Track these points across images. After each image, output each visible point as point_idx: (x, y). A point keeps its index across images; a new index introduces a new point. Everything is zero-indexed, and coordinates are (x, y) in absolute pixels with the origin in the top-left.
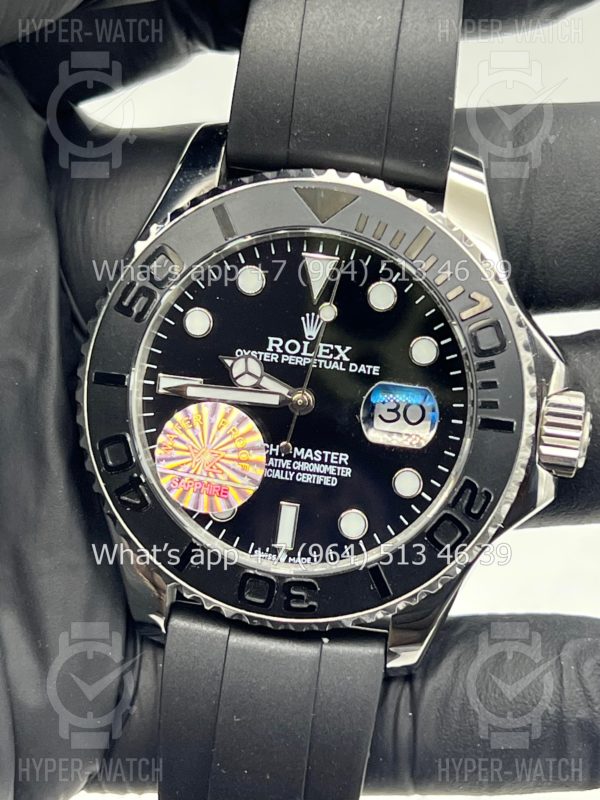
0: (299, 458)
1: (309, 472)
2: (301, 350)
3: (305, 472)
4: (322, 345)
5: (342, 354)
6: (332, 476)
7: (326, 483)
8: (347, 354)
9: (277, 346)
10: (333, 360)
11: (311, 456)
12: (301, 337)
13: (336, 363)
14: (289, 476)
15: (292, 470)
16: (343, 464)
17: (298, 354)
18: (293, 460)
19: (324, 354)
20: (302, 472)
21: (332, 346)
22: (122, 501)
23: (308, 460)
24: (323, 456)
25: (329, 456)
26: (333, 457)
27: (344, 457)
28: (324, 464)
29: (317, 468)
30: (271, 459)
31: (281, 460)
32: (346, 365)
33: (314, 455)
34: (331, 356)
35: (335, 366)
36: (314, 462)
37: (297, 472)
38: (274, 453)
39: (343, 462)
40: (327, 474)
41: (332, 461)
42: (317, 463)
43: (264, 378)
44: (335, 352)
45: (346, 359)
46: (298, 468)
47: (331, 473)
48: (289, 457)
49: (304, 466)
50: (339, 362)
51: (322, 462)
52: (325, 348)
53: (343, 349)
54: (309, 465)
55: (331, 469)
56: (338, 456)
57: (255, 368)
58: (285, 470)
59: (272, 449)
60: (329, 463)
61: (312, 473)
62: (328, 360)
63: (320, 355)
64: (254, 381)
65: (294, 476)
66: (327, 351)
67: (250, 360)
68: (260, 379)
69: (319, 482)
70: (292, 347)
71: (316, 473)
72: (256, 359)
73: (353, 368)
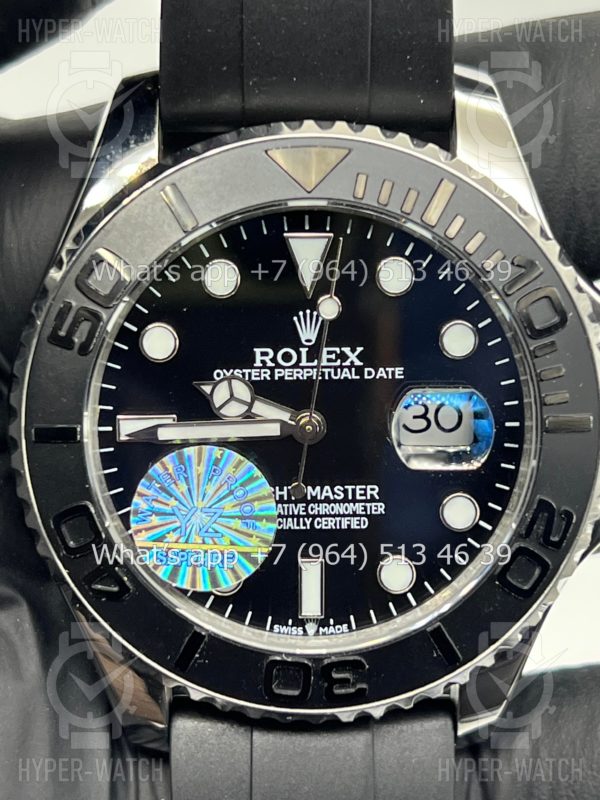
0: (314, 500)
1: (330, 516)
2: (299, 359)
3: (326, 516)
4: (325, 350)
5: (353, 357)
6: (361, 516)
7: (354, 526)
8: (358, 357)
9: (267, 359)
10: (342, 367)
11: (330, 494)
12: (296, 344)
13: (346, 370)
14: (305, 524)
15: (308, 516)
16: (373, 499)
17: (296, 366)
18: (308, 503)
19: (329, 360)
20: (321, 516)
21: (338, 350)
22: (94, 591)
23: (327, 500)
24: (345, 492)
25: (354, 491)
26: (358, 492)
27: (373, 490)
28: (349, 502)
29: (339, 509)
30: (280, 506)
31: (292, 505)
32: (359, 371)
33: (334, 493)
34: (338, 363)
35: (346, 374)
36: (335, 501)
37: (314, 517)
38: (281, 497)
39: (372, 495)
40: (354, 514)
41: (358, 497)
42: (339, 502)
43: (257, 404)
44: (343, 357)
45: (358, 363)
46: (315, 512)
47: (359, 512)
48: (304, 500)
49: (323, 508)
50: (349, 368)
51: (345, 500)
52: (329, 353)
53: (353, 351)
54: (329, 507)
55: (359, 508)
56: (365, 490)
57: (243, 391)
58: (299, 516)
59: (278, 493)
60: (354, 501)
61: (334, 516)
62: (336, 368)
63: (324, 363)
64: (243, 409)
65: (312, 524)
66: (333, 356)
67: (233, 381)
68: (251, 405)
69: (345, 526)
70: (287, 357)
71: (339, 515)
72: (242, 380)
73: (370, 373)
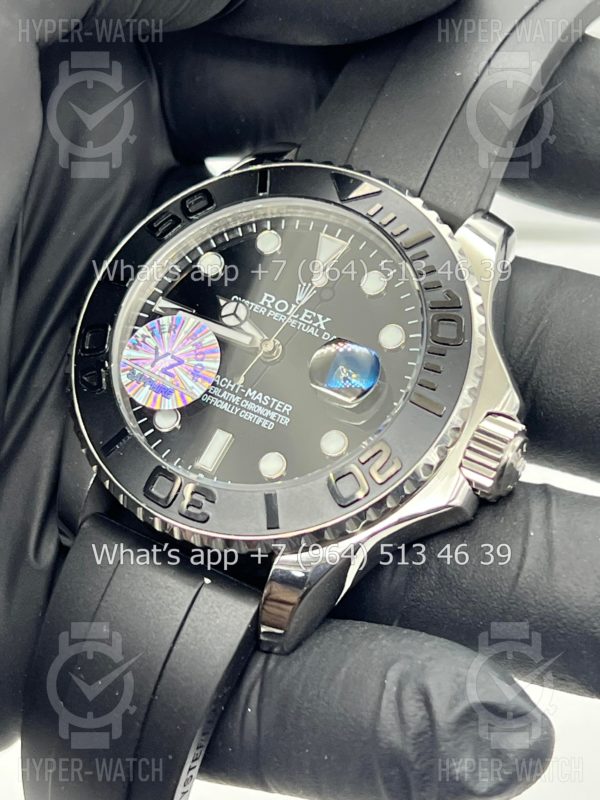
0: (249, 398)
1: (253, 412)
2: (288, 311)
3: (250, 411)
4: (307, 311)
5: (321, 322)
6: (271, 420)
7: (264, 425)
8: (324, 324)
9: (269, 302)
10: (311, 326)
11: (260, 399)
12: (292, 301)
13: (313, 328)
14: (234, 411)
15: (239, 406)
16: (285, 414)
17: (285, 313)
18: (244, 398)
19: (306, 318)
20: (247, 410)
21: (314, 314)
23: (257, 402)
24: (270, 402)
25: (276, 403)
26: (278, 405)
27: (288, 408)
28: (269, 409)
29: (260, 410)
30: (225, 392)
31: (233, 396)
32: (321, 332)
33: (263, 399)
34: (311, 322)
35: (312, 330)
36: (261, 405)
37: (242, 408)
38: (230, 387)
39: (286, 411)
40: (268, 418)
41: (276, 409)
42: (263, 406)
43: (247, 323)
44: (316, 320)
45: (322, 327)
46: (245, 406)
47: (272, 418)
48: (242, 395)
49: (251, 406)
50: (315, 328)
51: (267, 407)
52: (309, 314)
53: (323, 319)
54: (255, 406)
55: (273, 415)
56: (283, 406)
57: (242, 312)
58: (233, 404)
59: (229, 384)
60: (273, 410)
61: (256, 414)
62: (307, 324)
63: (302, 319)
64: (237, 322)
65: (239, 412)
66: (310, 317)
67: (240, 305)
68: (242, 322)
69: (258, 423)
70: (281, 306)
71: (259, 415)
72: (247, 308)
73: (326, 336)
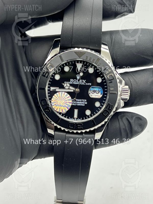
0: (77, 101)
1: (79, 104)
2: (77, 81)
4: (80, 80)
9: (72, 81)
12: (76, 79)
15: (76, 103)
16: (85, 102)
18: (76, 101)
22: (45, 111)
23: (79, 101)
24: (82, 100)
26: (83, 101)
27: (86, 100)
31: (74, 102)
34: (82, 82)
35: (83, 84)
36: (80, 102)
37: (77, 104)
40: (83, 104)
43: (70, 87)
44: (83, 81)
45: (85, 82)
49: (79, 102)
51: (82, 102)
55: (83, 103)
57: (68, 85)
59: (72, 100)
60: (83, 102)
63: (80, 82)
64: (68, 87)
67: (67, 84)
70: (75, 81)
71: (81, 104)
73: (86, 84)
